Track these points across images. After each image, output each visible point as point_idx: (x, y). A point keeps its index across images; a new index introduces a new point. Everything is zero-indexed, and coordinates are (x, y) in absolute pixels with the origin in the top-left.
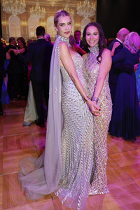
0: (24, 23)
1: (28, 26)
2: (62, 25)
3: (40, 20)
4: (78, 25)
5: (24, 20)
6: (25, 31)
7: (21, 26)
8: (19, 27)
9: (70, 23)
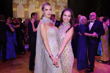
0: (26, 10)
1: (28, 11)
2: (47, 10)
3: (36, 8)
4: (57, 11)
5: (26, 8)
6: (26, 14)
7: (24, 11)
8: (23, 12)
9: (51, 10)
